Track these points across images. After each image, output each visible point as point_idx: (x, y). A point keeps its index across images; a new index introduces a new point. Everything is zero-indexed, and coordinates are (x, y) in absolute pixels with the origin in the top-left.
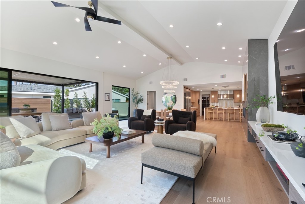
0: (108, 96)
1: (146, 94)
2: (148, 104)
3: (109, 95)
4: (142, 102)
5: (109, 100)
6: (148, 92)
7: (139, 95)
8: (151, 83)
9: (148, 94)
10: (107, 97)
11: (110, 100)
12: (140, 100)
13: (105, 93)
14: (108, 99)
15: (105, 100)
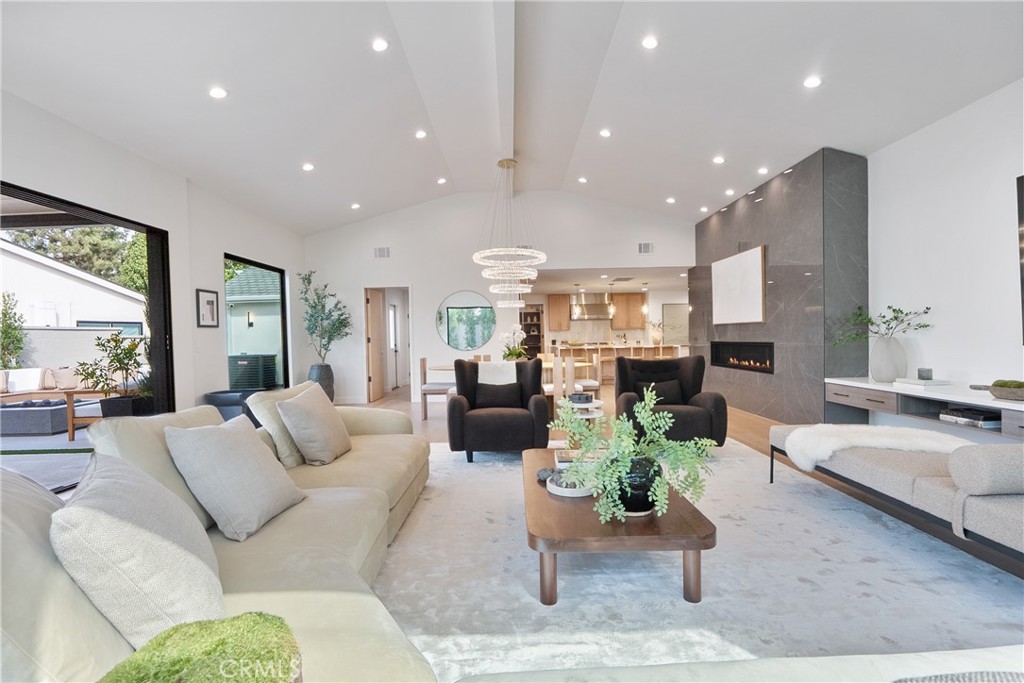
0: (210, 303)
1: (363, 301)
2: (369, 340)
3: (212, 297)
4: (347, 330)
5: (215, 324)
6: (366, 290)
7: (330, 304)
8: (383, 253)
9: (368, 301)
10: (205, 309)
11: (217, 326)
12: (340, 327)
13: (198, 291)
14: (213, 319)
15: (199, 325)
